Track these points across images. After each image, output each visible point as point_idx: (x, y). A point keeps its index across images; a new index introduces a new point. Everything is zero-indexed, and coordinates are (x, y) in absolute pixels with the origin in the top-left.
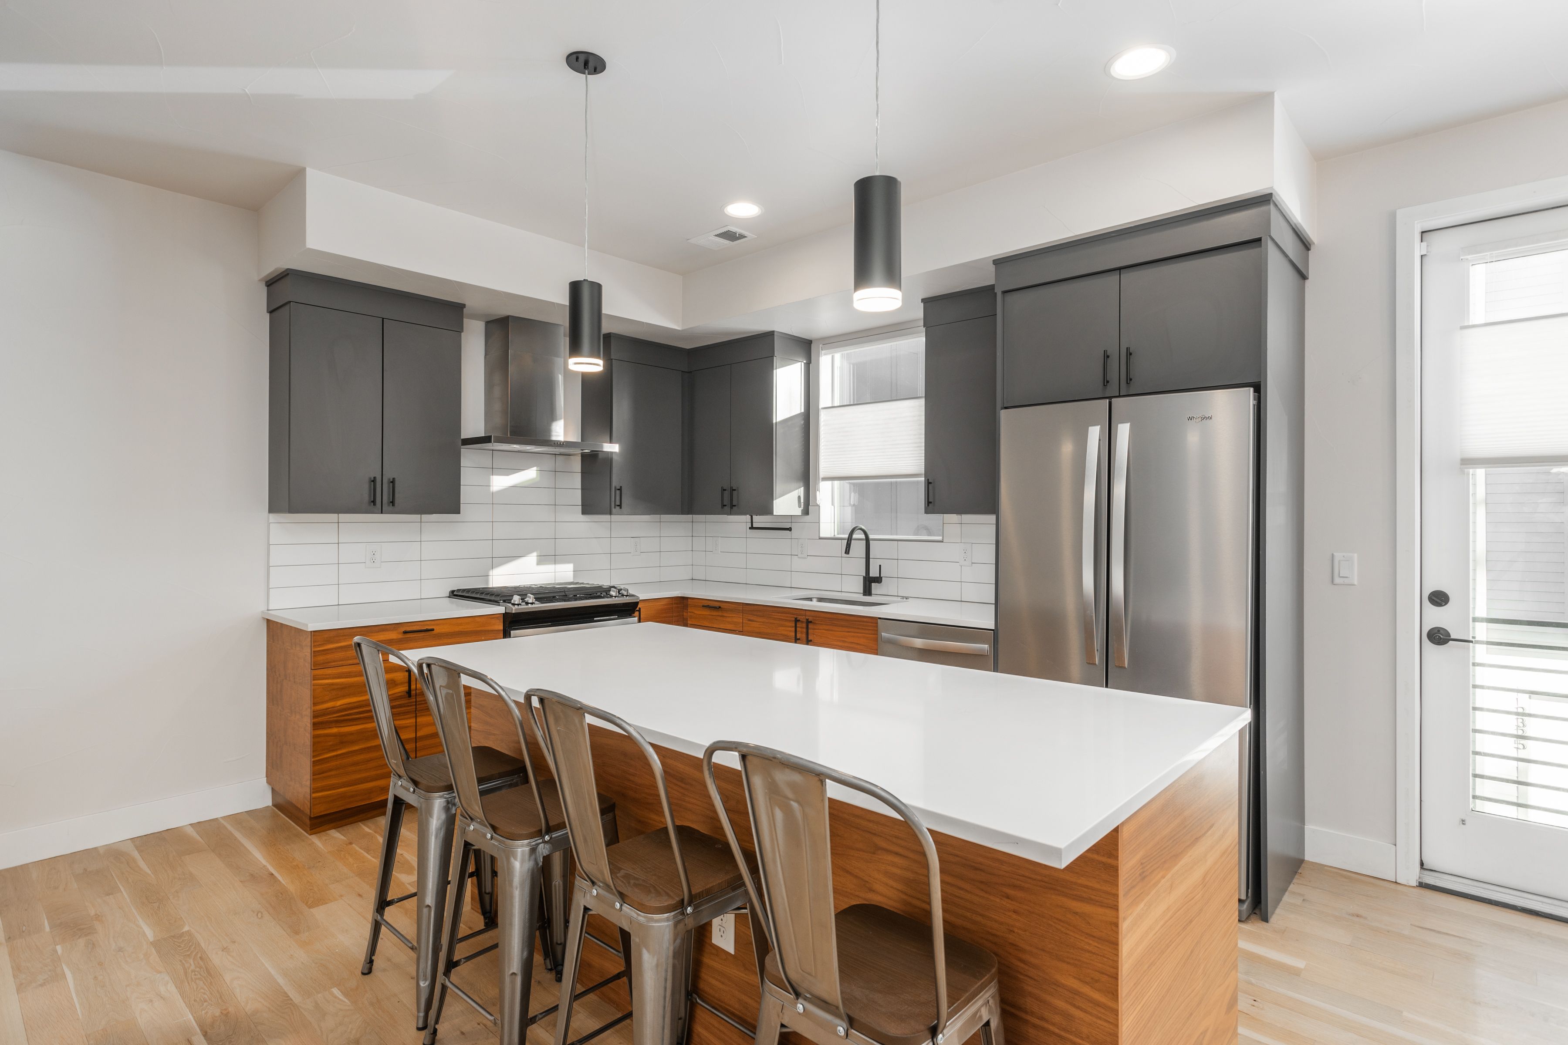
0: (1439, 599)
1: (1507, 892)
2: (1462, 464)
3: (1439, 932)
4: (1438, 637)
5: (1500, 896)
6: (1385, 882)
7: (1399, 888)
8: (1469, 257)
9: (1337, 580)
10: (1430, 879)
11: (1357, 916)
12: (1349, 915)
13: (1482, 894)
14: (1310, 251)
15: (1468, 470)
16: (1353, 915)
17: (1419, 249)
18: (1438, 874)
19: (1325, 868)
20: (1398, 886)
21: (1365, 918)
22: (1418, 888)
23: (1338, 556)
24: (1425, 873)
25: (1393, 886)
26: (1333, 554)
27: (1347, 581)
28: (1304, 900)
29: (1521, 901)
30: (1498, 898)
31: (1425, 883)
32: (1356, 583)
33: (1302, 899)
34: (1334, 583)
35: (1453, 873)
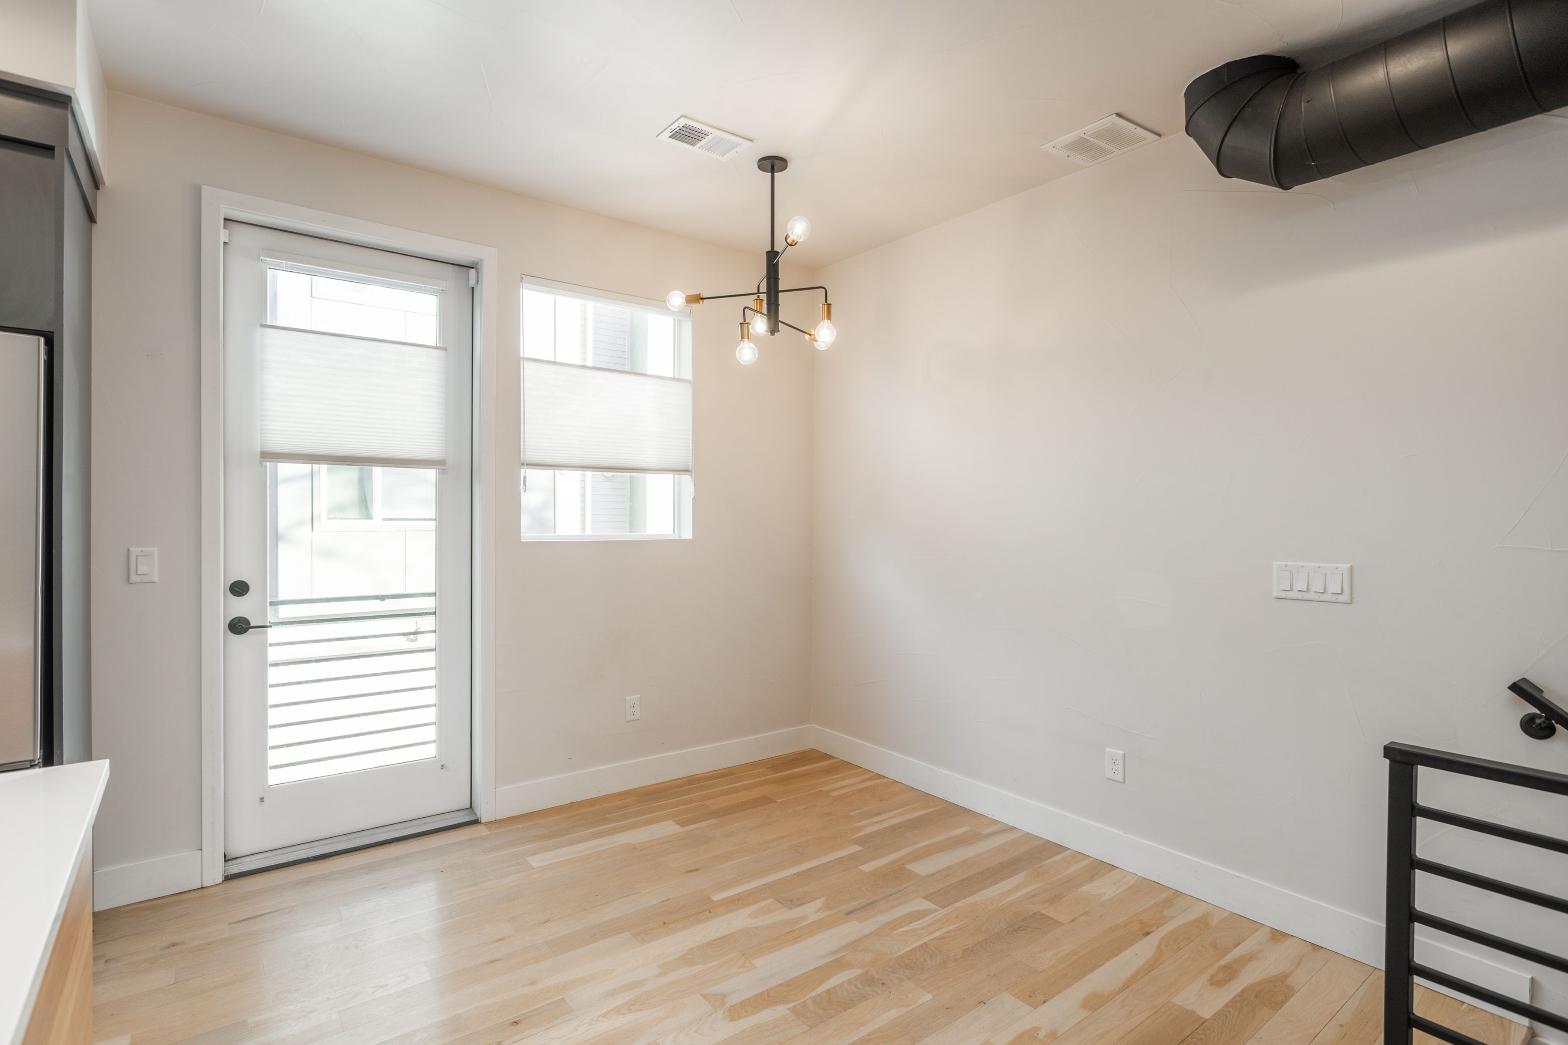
0: (239, 589)
1: (299, 849)
2: (261, 457)
3: (255, 917)
4: (239, 626)
5: (295, 855)
6: (192, 893)
7: (205, 892)
8: (268, 259)
9: (134, 578)
10: (235, 868)
11: (173, 946)
12: (164, 948)
13: (281, 860)
14: (98, 191)
15: (266, 463)
16: (168, 947)
17: (223, 236)
18: (240, 859)
19: (122, 909)
20: (205, 890)
21: (182, 943)
22: (224, 882)
23: (134, 550)
24: (228, 865)
25: (200, 893)
26: (128, 550)
27: (146, 579)
28: (106, 961)
29: (311, 851)
30: (294, 857)
31: (231, 875)
32: (156, 580)
33: (104, 961)
34: (130, 582)
35: (253, 852)
